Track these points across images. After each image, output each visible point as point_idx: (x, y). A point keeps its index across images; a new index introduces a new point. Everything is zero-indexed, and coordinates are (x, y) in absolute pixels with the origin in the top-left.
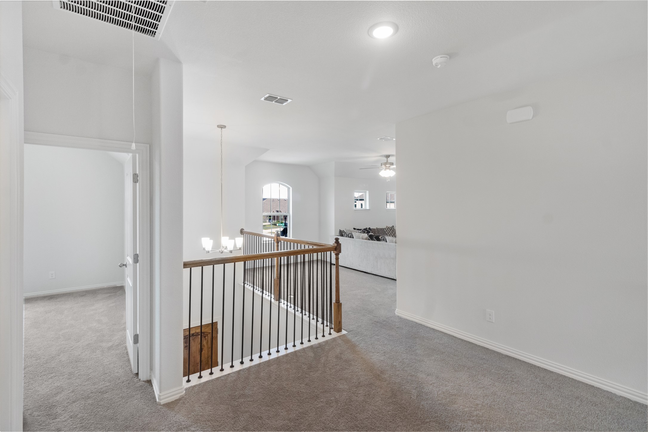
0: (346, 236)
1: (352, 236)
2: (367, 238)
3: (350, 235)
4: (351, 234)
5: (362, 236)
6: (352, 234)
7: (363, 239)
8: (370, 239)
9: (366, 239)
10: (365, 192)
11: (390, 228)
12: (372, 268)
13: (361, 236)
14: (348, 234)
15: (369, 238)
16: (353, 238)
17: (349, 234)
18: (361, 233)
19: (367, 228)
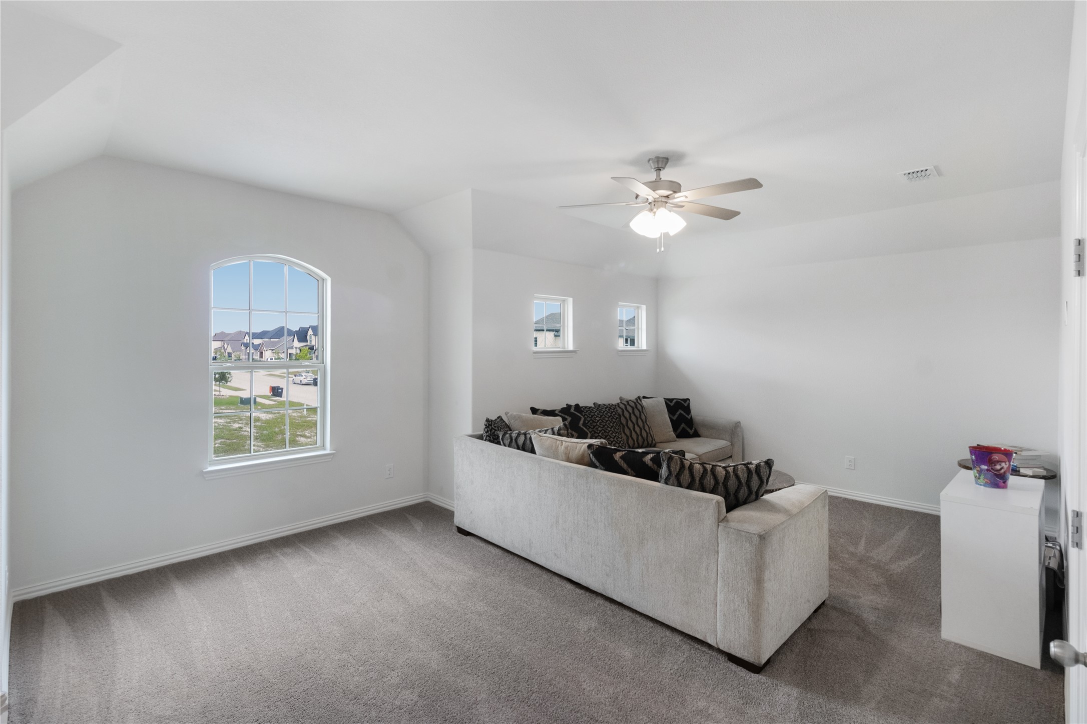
0: (507, 442)
1: (528, 442)
2: (583, 455)
3: (522, 438)
4: (525, 434)
5: (566, 448)
6: (528, 436)
7: (569, 460)
8: (597, 464)
9: (580, 461)
10: (564, 300)
11: (633, 404)
12: (607, 575)
13: (562, 449)
14: (514, 435)
15: (594, 459)
16: (533, 451)
17: (519, 434)
18: (559, 435)
19: (569, 406)
